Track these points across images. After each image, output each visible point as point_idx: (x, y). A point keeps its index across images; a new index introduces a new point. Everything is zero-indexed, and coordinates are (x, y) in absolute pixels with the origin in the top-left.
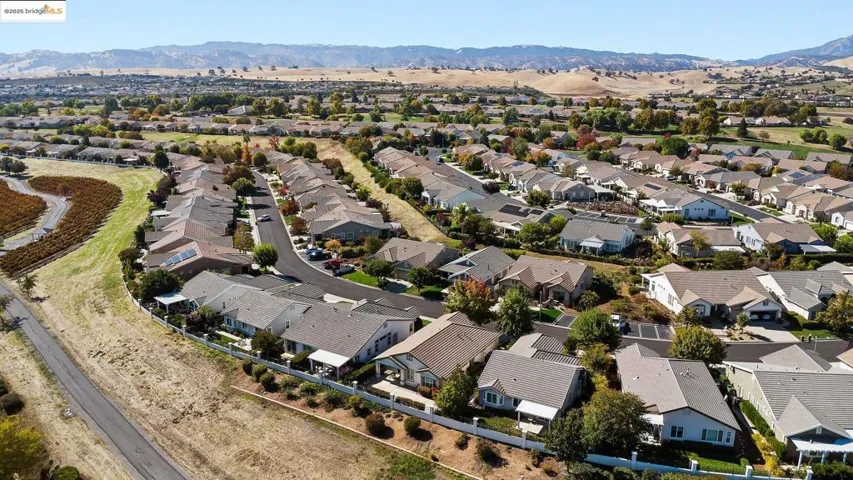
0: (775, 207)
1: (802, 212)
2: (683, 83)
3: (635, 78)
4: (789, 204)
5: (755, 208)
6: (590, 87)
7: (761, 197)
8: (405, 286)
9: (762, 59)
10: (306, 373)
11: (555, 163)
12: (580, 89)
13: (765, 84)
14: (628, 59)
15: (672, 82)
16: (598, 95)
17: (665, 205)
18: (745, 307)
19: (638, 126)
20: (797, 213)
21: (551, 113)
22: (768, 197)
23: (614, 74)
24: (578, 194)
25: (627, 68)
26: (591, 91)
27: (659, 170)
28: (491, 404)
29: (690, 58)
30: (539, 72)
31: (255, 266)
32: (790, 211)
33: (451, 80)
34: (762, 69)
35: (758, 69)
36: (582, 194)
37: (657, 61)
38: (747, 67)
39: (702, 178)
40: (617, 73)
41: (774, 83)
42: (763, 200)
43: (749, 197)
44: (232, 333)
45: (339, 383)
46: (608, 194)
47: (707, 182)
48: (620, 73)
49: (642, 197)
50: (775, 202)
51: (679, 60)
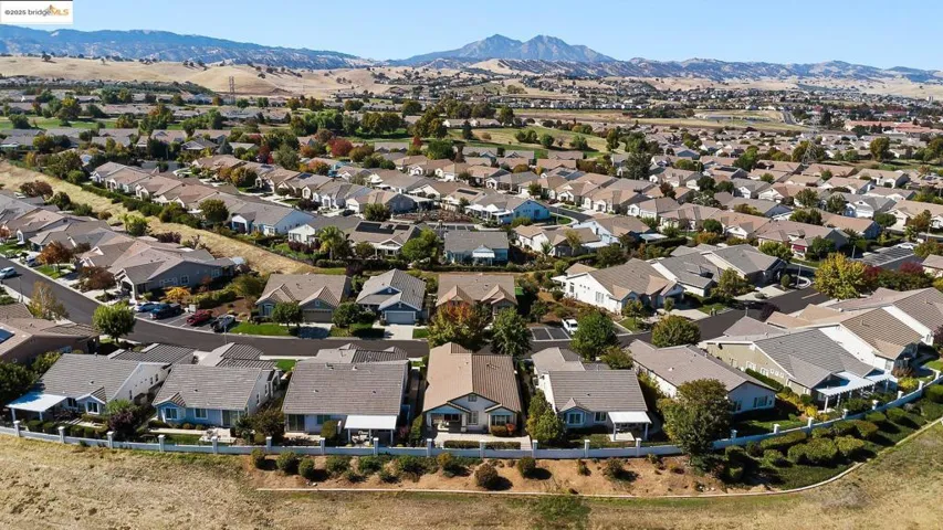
0: (573, 204)
1: (600, 206)
2: (350, 82)
3: (299, 75)
4: (587, 200)
5: (555, 205)
6: (258, 85)
7: (556, 196)
8: (323, 330)
9: (410, 59)
10: (349, 447)
11: (335, 173)
12: (247, 87)
13: (434, 85)
14: (278, 54)
15: (339, 80)
16: (270, 94)
17: (496, 209)
18: (662, 294)
19: (366, 129)
20: (596, 207)
21: (260, 115)
22: (565, 195)
23: (276, 70)
24: (398, 205)
25: (280, 63)
26: (260, 90)
27: (441, 175)
28: (575, 425)
29: (342, 55)
30: (186, 64)
31: (104, 338)
32: (589, 207)
33: (72, 72)
34: (420, 70)
35: (416, 70)
36: (402, 205)
37: (310, 57)
38: (406, 68)
39: (493, 180)
40: (279, 69)
41: (439, 84)
42: (559, 198)
43: (545, 197)
44: (180, 427)
45: (400, 447)
46: (425, 203)
47: (499, 184)
48: (283, 70)
49: (465, 203)
50: (572, 199)
51: (331, 57)
